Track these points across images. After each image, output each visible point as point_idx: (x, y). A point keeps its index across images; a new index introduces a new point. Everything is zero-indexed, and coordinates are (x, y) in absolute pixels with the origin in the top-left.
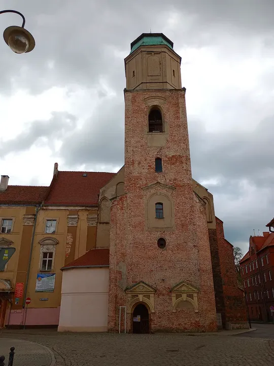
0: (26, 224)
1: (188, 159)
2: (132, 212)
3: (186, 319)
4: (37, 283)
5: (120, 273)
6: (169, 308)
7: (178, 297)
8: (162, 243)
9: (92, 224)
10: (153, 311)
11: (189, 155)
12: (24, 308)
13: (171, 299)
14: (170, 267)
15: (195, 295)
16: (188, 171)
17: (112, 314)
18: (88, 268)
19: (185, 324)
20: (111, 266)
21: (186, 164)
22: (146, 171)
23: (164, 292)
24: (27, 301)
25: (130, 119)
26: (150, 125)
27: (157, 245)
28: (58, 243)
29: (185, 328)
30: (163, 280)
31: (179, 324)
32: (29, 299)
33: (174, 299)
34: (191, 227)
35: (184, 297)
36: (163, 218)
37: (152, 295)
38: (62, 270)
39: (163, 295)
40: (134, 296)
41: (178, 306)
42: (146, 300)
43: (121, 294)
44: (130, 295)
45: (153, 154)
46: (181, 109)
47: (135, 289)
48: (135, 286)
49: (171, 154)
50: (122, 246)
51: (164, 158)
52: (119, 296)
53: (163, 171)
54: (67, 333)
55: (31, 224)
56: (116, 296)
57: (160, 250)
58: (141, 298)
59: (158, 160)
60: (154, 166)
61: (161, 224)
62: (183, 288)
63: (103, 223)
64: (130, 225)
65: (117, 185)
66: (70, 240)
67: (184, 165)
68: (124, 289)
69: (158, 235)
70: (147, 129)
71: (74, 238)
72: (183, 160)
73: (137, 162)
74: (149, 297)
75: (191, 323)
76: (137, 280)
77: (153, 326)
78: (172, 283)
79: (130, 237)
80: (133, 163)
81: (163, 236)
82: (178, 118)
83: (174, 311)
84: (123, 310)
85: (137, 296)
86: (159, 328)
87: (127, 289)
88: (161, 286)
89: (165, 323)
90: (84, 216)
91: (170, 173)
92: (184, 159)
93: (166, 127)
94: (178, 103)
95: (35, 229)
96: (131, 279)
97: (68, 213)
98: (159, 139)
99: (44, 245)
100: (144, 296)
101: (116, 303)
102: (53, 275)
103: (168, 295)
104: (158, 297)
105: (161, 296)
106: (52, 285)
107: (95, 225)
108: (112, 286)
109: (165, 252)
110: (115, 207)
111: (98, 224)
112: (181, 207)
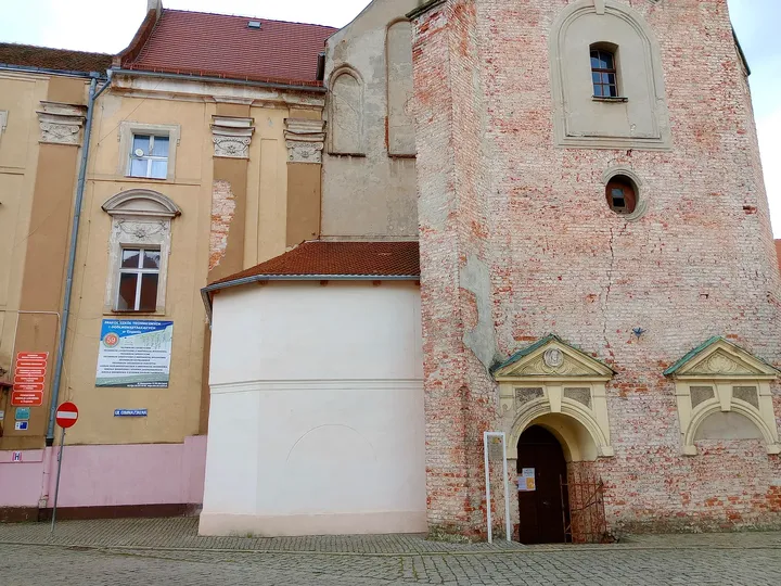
0: (50, 138)
2: (497, 70)
3: (737, 481)
4: (102, 353)
5: (472, 298)
6: (668, 440)
7: (697, 396)
8: (622, 193)
9: (305, 156)
10: (607, 452)
12: (50, 443)
13: (672, 406)
14: (660, 286)
15: (764, 389)
19: (734, 500)
20: (426, 275)
23: (645, 378)
24: (62, 415)
27: (603, 203)
28: (178, 214)
29: (735, 517)
30: (638, 333)
31: (711, 502)
32: (70, 407)
33: (684, 403)
34: (729, 138)
35: (724, 396)
36: (624, 100)
37: (598, 391)
39: (643, 389)
40: (524, 395)
41: (700, 431)
42: (577, 409)
43: (479, 383)
44: (509, 390)
47: (526, 366)
48: (523, 354)
52: (475, 393)
55: (70, 139)
56: (464, 391)
57: (618, 221)
58: (555, 400)
61: (610, 119)
62: (719, 364)
64: (493, 122)
65: (389, 26)
66: (227, 209)
68: (488, 363)
69: (609, 165)
71: (240, 198)
74: (586, 398)
75: (757, 495)
76: (538, 331)
77: (609, 509)
78: (672, 343)
79: (497, 169)
81: (626, 168)
83: (691, 450)
85: (539, 392)
86: (632, 517)
87: (496, 366)
88: (629, 356)
89: (655, 498)
90: (270, 124)
95: (86, 158)
97: (212, 109)
99: (124, 218)
100: (567, 393)
101: (467, 417)
102: (164, 325)
103: (659, 387)
104: (623, 396)
105: (633, 395)
106: (159, 362)
107: (314, 158)
108: (438, 350)
109: (636, 228)
110: (438, 38)
111: (326, 156)
112: (687, 65)
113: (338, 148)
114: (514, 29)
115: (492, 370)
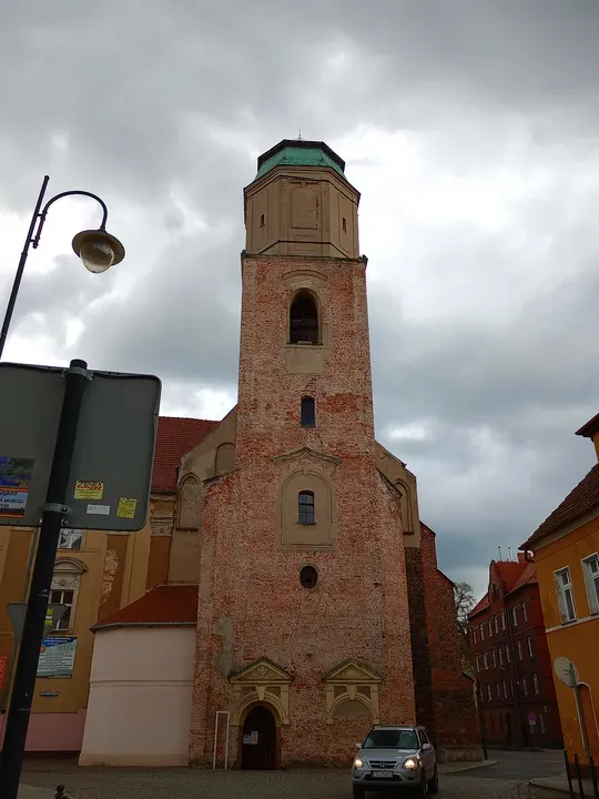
1: (368, 402)
2: (248, 508)
3: (354, 740)
5: (219, 639)
6: (320, 716)
7: (338, 692)
8: (309, 577)
9: (162, 531)
10: (286, 722)
11: (371, 393)
12: (3, 712)
13: (324, 697)
14: (324, 629)
15: (374, 687)
16: (368, 427)
17: (198, 726)
18: (151, 627)
20: (201, 624)
21: (365, 412)
22: (283, 422)
23: (312, 681)
25: (252, 314)
26: (293, 328)
27: (298, 582)
28: (85, 571)
30: (309, 655)
31: (339, 751)
33: (330, 695)
34: (369, 544)
35: (352, 691)
36: (314, 524)
37: (285, 688)
38: (94, 631)
39: (309, 688)
40: (246, 690)
41: (337, 711)
42: (273, 699)
43: (219, 684)
44: (238, 688)
45: (298, 389)
46: (356, 300)
47: (249, 674)
48: (248, 667)
49: (334, 390)
50: (226, 581)
51: (318, 400)
52: (216, 689)
53: (317, 425)
54: (101, 768)
56: (209, 690)
57: (305, 592)
58: (261, 694)
59: (308, 403)
60: (298, 413)
61: (307, 535)
62: (351, 673)
63: (186, 530)
64: (243, 537)
65: (219, 447)
66: (112, 565)
67: (360, 415)
68: (226, 674)
69: (302, 560)
70: (286, 337)
71: (121, 560)
72: (357, 403)
73: (263, 405)
74: (278, 692)
76: (256, 655)
77: (284, 754)
78: (327, 661)
79: (244, 564)
80: (255, 407)
81: (311, 562)
82: (350, 317)
83: (330, 721)
84: (223, 719)
85: (254, 689)
86: (297, 758)
87: (233, 674)
88: (304, 669)
89: (310, 747)
91: (330, 430)
92: (359, 402)
93: (326, 335)
94: (351, 287)
95: (35, 538)
96: (241, 653)
98: (309, 360)
100: (269, 689)
101: (209, 703)
102: (72, 640)
103: (318, 686)
104: (298, 692)
105: (303, 691)
106: (68, 663)
107: (167, 533)
108: (201, 666)
109: (315, 597)
110: (214, 498)
111: (174, 531)
112: (351, 502)
113: (183, 524)
114: (260, 485)
115: (229, 677)
